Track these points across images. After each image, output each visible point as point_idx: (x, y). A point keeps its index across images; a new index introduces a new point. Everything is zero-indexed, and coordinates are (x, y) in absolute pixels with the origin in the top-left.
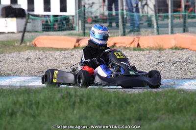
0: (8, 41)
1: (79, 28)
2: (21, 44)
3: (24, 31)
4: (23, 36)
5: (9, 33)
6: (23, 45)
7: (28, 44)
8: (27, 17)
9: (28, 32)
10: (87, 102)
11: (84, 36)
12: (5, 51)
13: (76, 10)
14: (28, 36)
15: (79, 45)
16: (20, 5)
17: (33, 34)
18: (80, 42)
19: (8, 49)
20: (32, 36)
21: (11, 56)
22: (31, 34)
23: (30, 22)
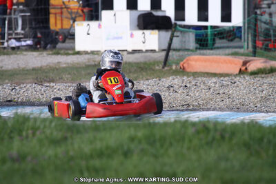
0: (145, 63)
1: (248, 45)
2: (163, 68)
3: (169, 49)
4: (167, 55)
5: (147, 51)
6: (166, 68)
7: (174, 67)
8: (173, 29)
9: (174, 50)
10: (231, 139)
11: (255, 56)
12: (141, 77)
13: (244, 18)
14: (175, 57)
15: (246, 68)
16: (165, 11)
17: (181, 53)
18: (248, 65)
19: (144, 73)
20: (179, 56)
21: (147, 83)
22: (178, 53)
23: (178, 36)
